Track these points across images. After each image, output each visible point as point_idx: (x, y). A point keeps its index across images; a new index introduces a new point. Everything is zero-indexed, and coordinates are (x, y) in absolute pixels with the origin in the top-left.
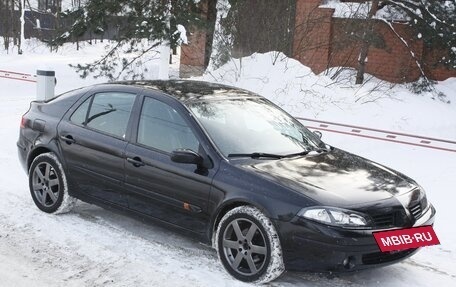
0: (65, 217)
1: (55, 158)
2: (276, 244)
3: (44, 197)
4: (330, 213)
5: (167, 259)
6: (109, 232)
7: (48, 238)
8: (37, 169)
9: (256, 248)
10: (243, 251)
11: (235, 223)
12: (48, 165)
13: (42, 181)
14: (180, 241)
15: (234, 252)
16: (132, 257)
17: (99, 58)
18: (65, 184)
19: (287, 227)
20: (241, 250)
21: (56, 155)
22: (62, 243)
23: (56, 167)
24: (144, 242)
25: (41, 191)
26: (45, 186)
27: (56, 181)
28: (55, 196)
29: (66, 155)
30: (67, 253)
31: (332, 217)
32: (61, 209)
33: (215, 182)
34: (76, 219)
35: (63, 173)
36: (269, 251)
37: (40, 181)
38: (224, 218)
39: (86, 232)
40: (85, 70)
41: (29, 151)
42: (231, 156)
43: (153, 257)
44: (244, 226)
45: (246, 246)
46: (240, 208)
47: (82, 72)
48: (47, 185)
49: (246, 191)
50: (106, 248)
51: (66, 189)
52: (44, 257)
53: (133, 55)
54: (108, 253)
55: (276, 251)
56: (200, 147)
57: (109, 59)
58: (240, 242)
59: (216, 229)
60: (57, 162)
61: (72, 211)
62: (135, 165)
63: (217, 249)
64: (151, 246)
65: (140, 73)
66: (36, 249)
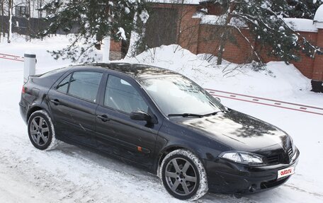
0: (52, 152)
1: (46, 114)
2: (203, 175)
3: (38, 139)
4: (240, 155)
5: (126, 183)
6: (83, 163)
7: (43, 168)
8: (34, 121)
9: (189, 178)
10: (180, 179)
11: (174, 161)
12: (41, 119)
13: (37, 129)
14: (131, 170)
15: (173, 180)
16: (102, 182)
17: (66, 47)
18: (53, 131)
19: (211, 164)
20: (178, 178)
21: (47, 112)
22: (54, 172)
23: (47, 120)
24: (108, 171)
25: (36, 135)
26: (39, 132)
27: (47, 129)
28: (45, 139)
29: (54, 112)
30: (59, 180)
31: (242, 158)
32: (50, 147)
33: (161, 133)
34: (59, 154)
35: (51, 123)
36: (198, 179)
37: (35, 129)
38: (166, 157)
39: (68, 163)
40: (57, 55)
41: (28, 109)
42: (169, 115)
43: (116, 181)
44: (181, 163)
45: (182, 176)
46: (178, 151)
47: (55, 56)
48: (40, 131)
49: (182, 140)
50: (84, 175)
51: (54, 134)
52: (43, 182)
53: (87, 45)
54: (86, 179)
55: (203, 180)
56: (149, 109)
57: (72, 48)
58: (178, 174)
59: (160, 164)
60: (48, 117)
61: (57, 149)
62: (103, 120)
63: (161, 178)
64: (113, 174)
65: (92, 57)
66: (38, 176)
